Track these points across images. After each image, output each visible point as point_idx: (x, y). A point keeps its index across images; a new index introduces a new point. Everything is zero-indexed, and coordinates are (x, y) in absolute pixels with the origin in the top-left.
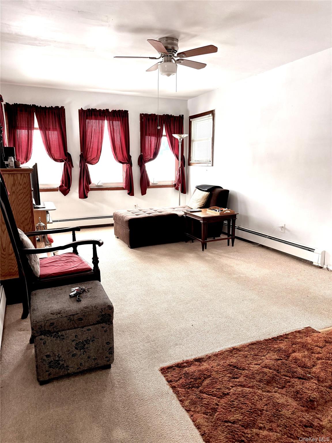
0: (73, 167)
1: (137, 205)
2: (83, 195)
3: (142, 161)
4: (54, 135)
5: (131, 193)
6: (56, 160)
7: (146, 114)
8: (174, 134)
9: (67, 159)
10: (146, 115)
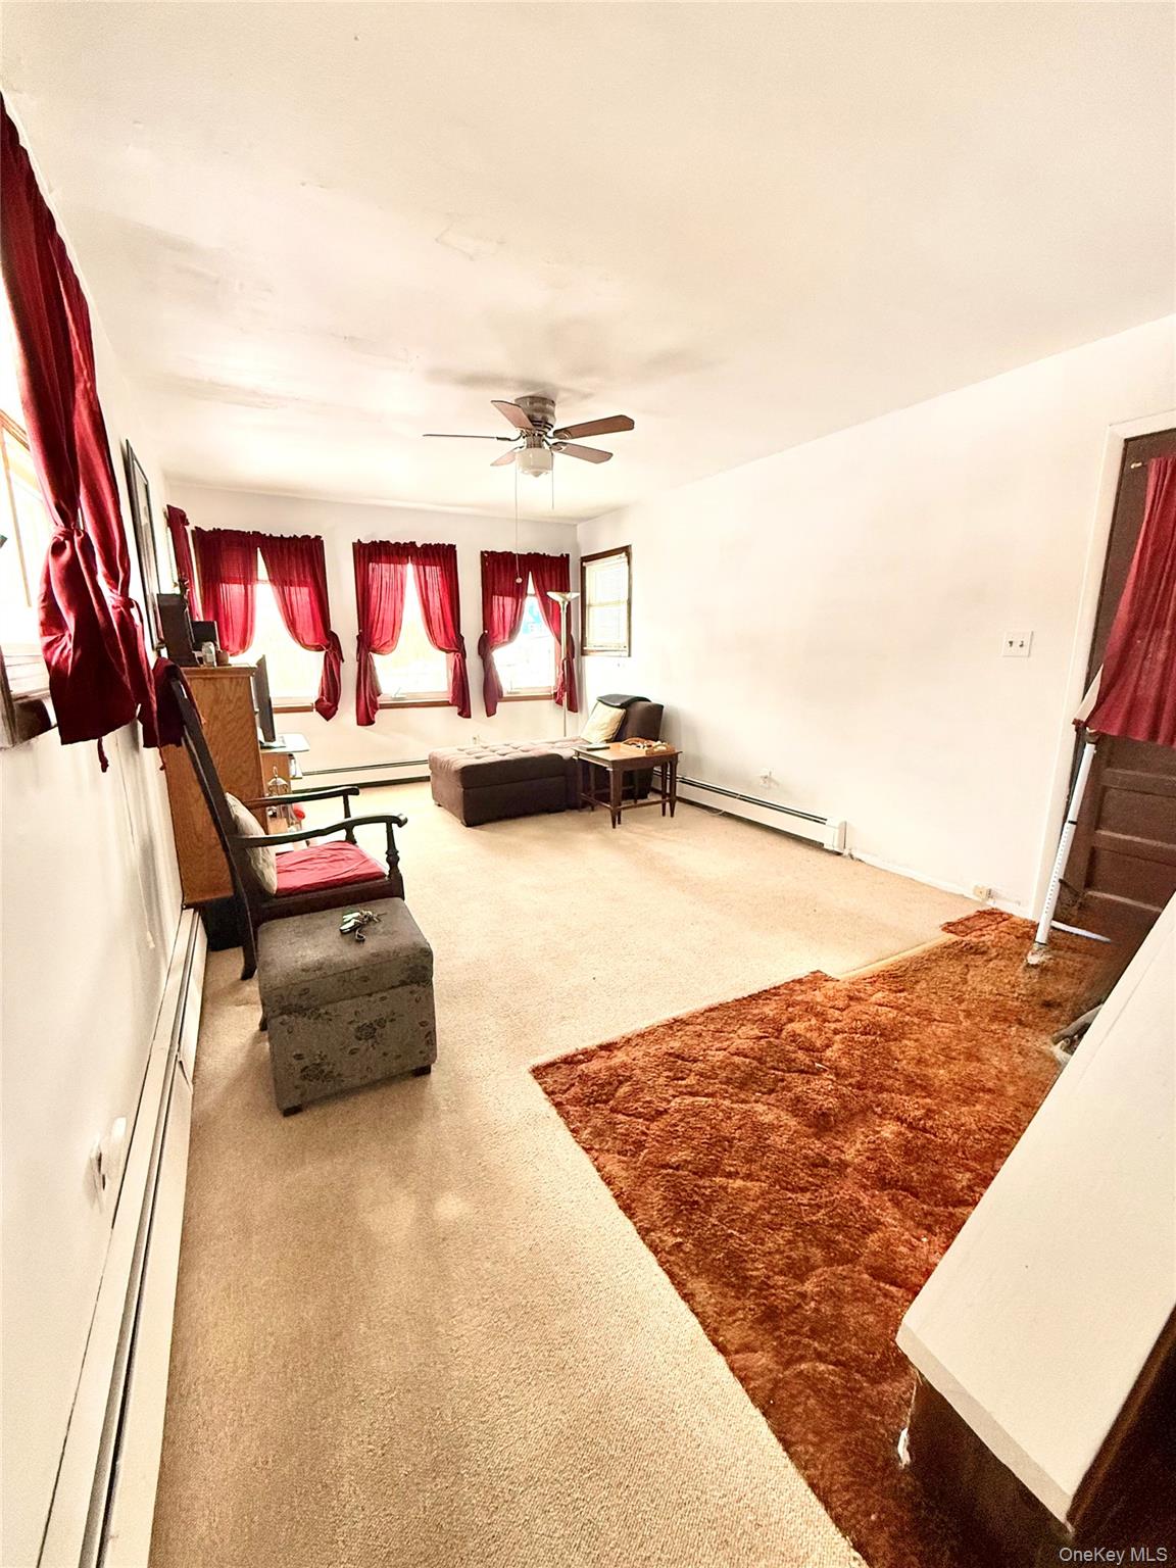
0: (343, 661)
1: (478, 736)
2: (366, 718)
3: (485, 645)
4: (302, 596)
5: (465, 712)
6: (305, 646)
7: (492, 552)
8: (551, 590)
9: (329, 643)
10: (493, 554)
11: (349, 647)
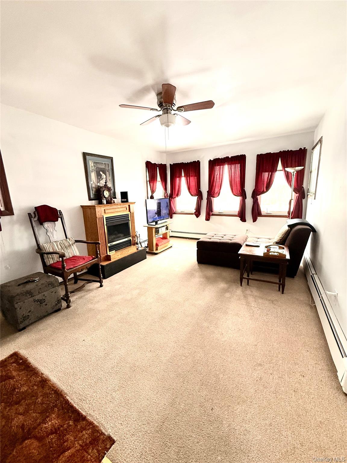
0: (202, 199)
1: (249, 229)
5: (243, 219)
6: (192, 195)
7: (260, 154)
9: (199, 194)
11: (205, 195)
